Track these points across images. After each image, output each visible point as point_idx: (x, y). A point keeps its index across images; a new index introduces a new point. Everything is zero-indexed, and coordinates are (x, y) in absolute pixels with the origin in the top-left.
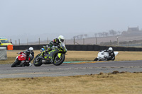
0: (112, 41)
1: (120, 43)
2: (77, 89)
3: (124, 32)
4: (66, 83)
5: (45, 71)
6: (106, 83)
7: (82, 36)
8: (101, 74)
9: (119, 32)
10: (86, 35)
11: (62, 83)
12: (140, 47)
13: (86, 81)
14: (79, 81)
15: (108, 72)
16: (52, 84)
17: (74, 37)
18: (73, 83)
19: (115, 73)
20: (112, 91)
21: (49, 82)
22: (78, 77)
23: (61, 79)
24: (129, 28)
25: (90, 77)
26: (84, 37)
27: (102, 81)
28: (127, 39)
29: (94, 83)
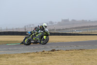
0: (51, 29)
1: (57, 30)
2: (27, 62)
3: (59, 23)
4: (20, 58)
5: (5, 50)
6: (47, 58)
7: (30, 25)
8: (43, 51)
9: (56, 22)
10: (33, 25)
11: (17, 58)
12: (70, 32)
13: (33, 57)
14: (28, 56)
15: (48, 50)
16: (10, 59)
17: (25, 26)
18: (24, 58)
19: (53, 50)
20: (51, 63)
21: (8, 58)
22: (28, 54)
23: (16, 56)
24: (62, 20)
25: (36, 54)
26: (32, 26)
27: (44, 56)
28: (61, 27)
29: (39, 58)
